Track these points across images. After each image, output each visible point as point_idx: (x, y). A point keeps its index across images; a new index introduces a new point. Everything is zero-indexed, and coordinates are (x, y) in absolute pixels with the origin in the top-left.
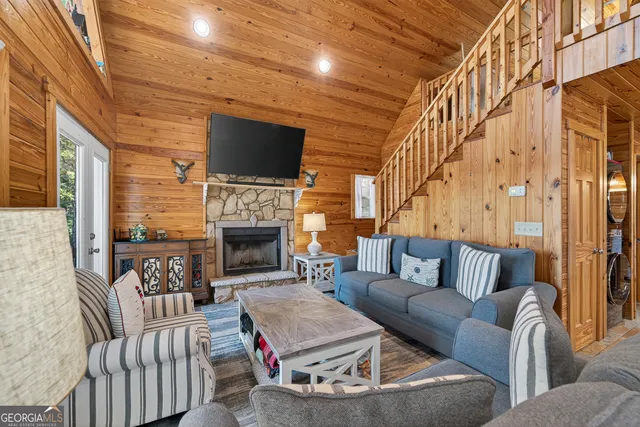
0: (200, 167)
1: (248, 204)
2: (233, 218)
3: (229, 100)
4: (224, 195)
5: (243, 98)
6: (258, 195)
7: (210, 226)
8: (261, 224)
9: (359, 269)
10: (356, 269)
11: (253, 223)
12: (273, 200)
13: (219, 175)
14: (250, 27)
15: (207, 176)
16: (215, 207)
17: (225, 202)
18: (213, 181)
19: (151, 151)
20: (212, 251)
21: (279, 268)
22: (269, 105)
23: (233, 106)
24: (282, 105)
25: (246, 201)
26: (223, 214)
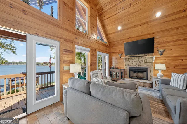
0: (124, 54)
1: (136, 62)
2: (132, 65)
3: (129, 38)
4: (129, 60)
5: (132, 36)
6: (139, 59)
7: (126, 67)
8: (140, 67)
9: (170, 84)
10: (170, 85)
11: (137, 66)
12: (144, 60)
13: (128, 55)
14: (129, 21)
15: (125, 56)
16: (127, 62)
17: (129, 61)
18: (127, 57)
19: (115, 53)
20: (126, 72)
21: (147, 80)
22: (140, 35)
23: (130, 39)
24: (145, 33)
25: (135, 61)
26: (129, 64)
